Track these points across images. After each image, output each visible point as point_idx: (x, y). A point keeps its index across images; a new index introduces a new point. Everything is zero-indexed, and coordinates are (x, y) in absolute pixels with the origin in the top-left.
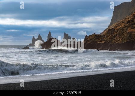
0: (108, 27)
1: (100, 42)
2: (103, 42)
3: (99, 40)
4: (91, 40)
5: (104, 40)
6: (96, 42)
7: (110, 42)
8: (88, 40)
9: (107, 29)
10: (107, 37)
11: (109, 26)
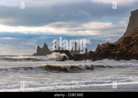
0: (123, 35)
1: (114, 53)
2: (118, 52)
3: (113, 50)
4: (104, 49)
5: (119, 50)
6: (110, 52)
7: (126, 52)
8: (101, 50)
9: (122, 37)
10: (122, 46)
11: (125, 34)
